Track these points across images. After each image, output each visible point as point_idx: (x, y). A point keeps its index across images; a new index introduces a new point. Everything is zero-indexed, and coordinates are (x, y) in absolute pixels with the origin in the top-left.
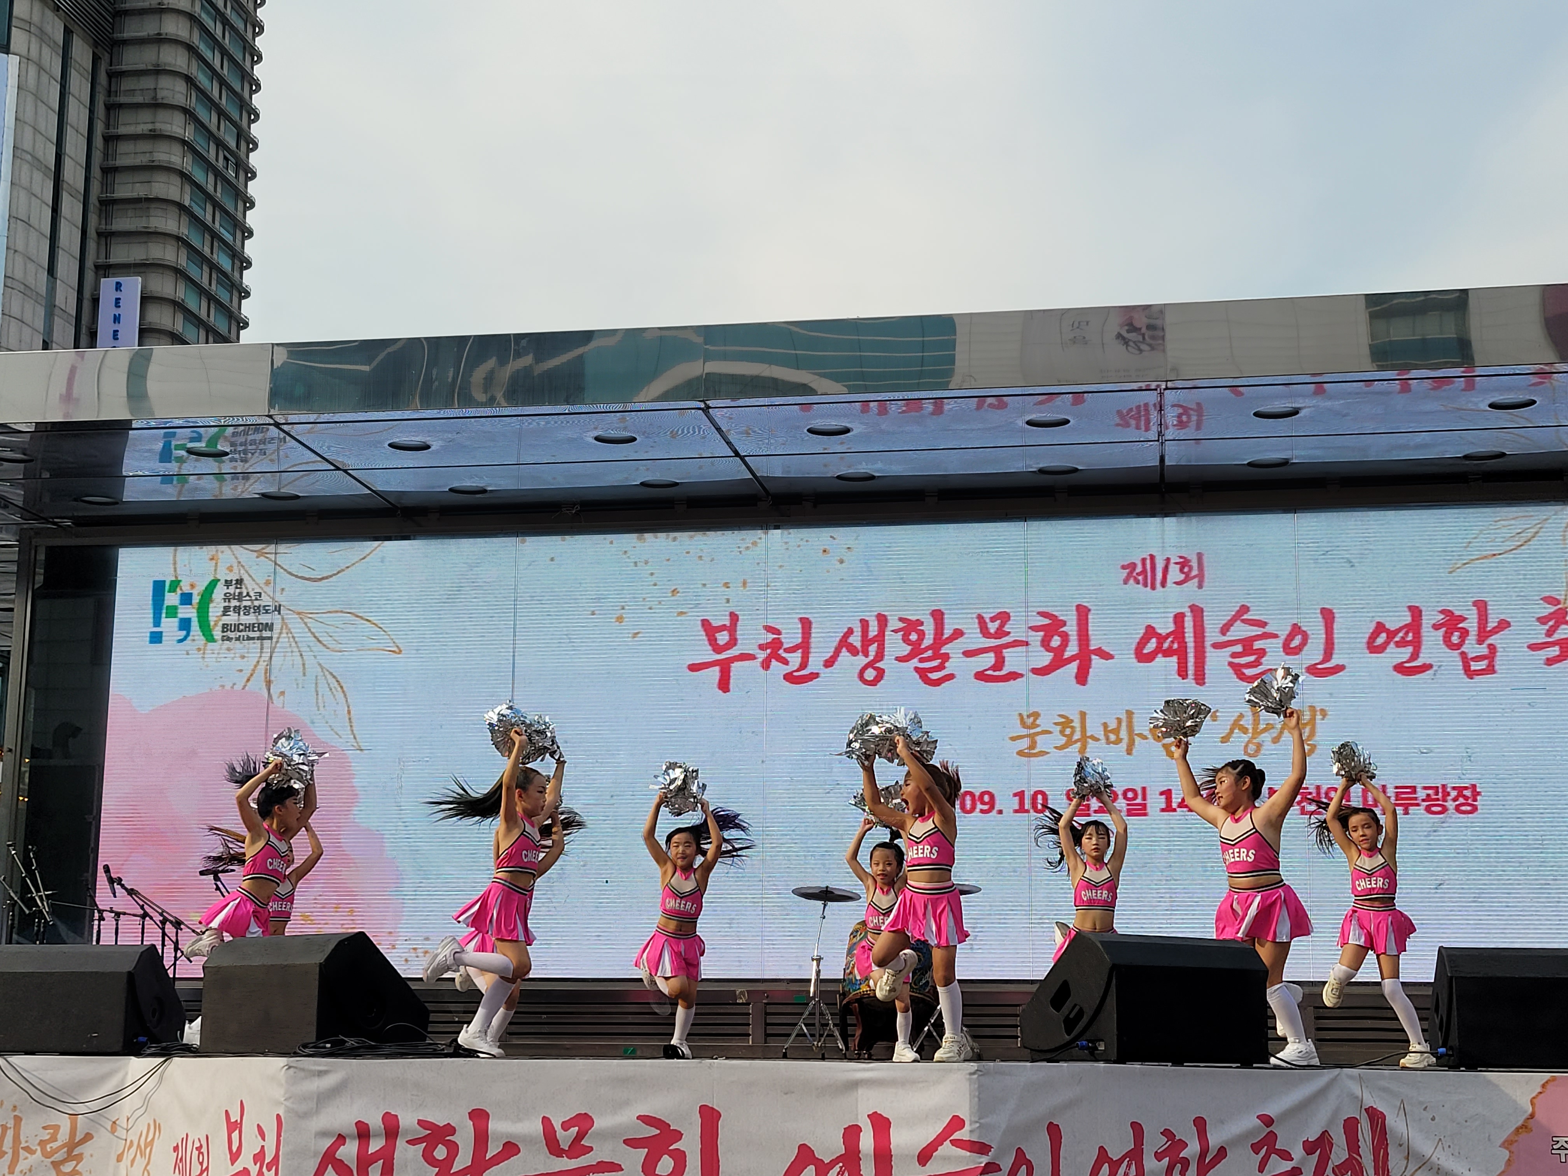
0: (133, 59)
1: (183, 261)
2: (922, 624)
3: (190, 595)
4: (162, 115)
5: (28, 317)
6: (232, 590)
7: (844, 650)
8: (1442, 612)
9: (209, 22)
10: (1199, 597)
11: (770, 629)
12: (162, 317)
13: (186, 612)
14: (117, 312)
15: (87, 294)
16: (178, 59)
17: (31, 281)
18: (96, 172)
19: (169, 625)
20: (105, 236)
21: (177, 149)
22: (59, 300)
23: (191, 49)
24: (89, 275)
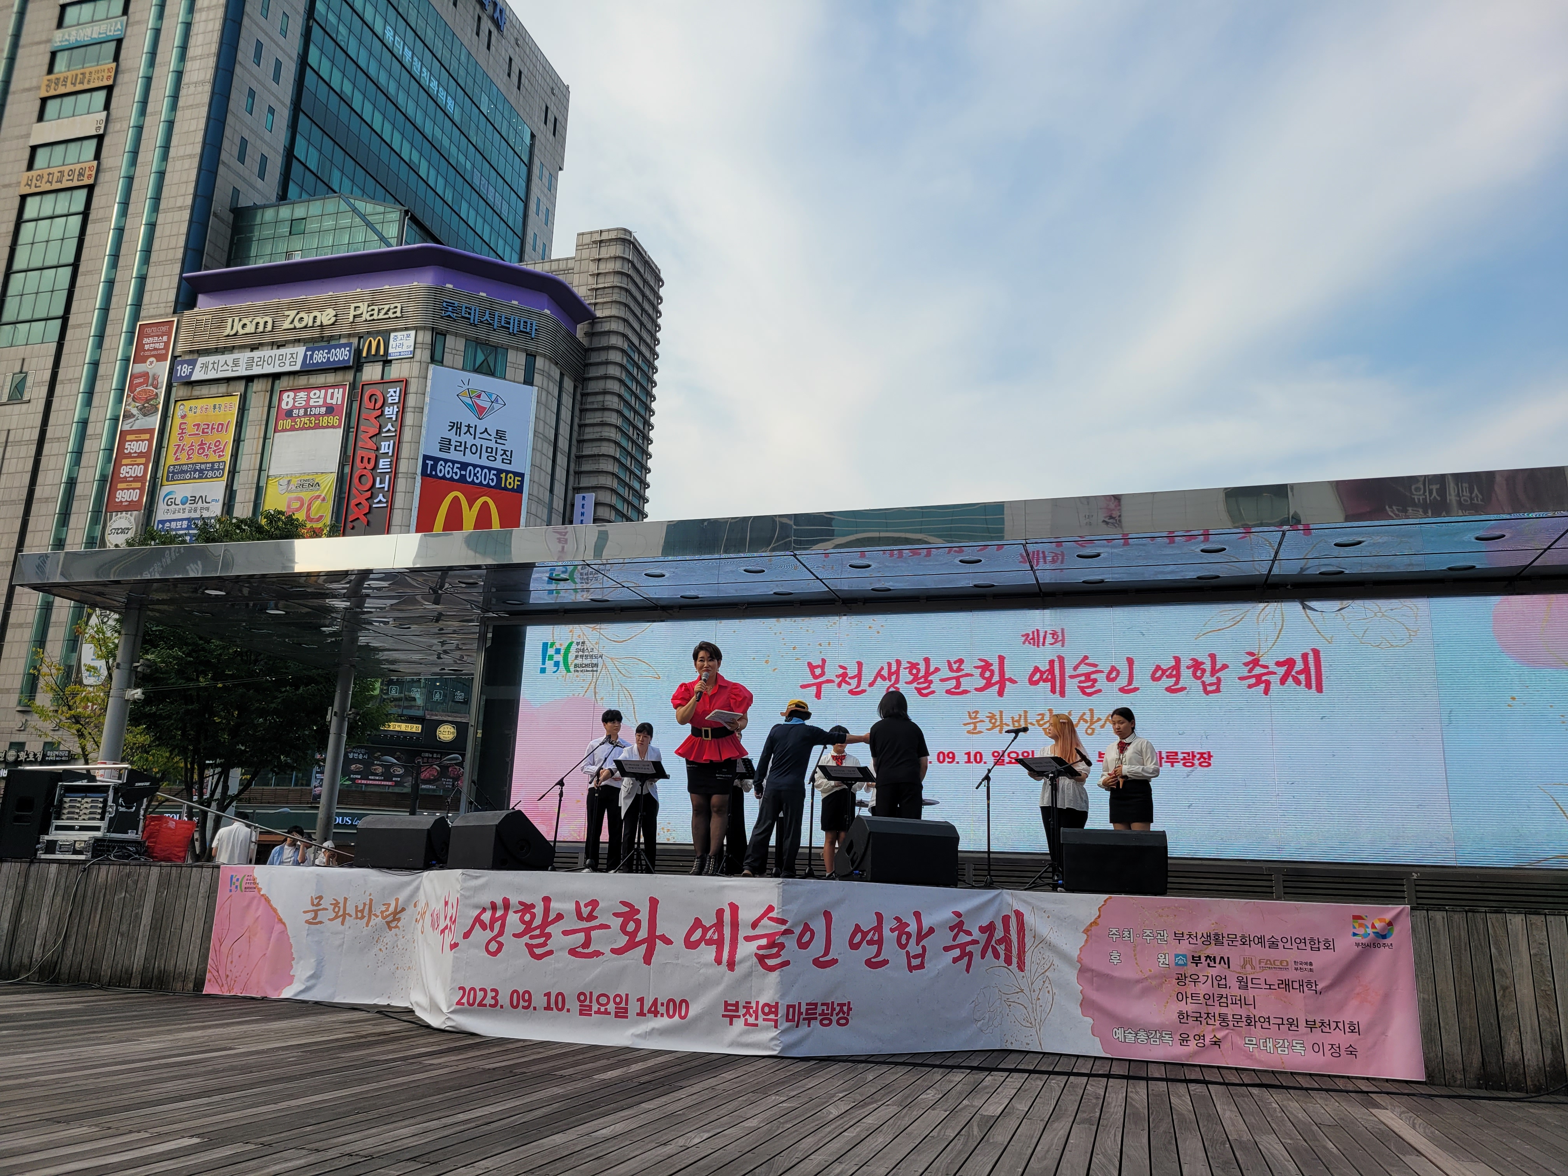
0: (593, 386)
1: (615, 485)
2: (918, 664)
3: (559, 650)
4: (607, 413)
5: (539, 515)
6: (579, 647)
7: (879, 679)
8: (1192, 659)
9: (630, 368)
10: (1063, 652)
11: (841, 667)
12: (604, 512)
13: (559, 658)
14: (583, 510)
15: (569, 502)
16: (614, 386)
17: (541, 497)
18: (574, 442)
19: (549, 664)
20: (578, 473)
21: (613, 430)
22: (555, 506)
23: (621, 381)
24: (570, 493)
